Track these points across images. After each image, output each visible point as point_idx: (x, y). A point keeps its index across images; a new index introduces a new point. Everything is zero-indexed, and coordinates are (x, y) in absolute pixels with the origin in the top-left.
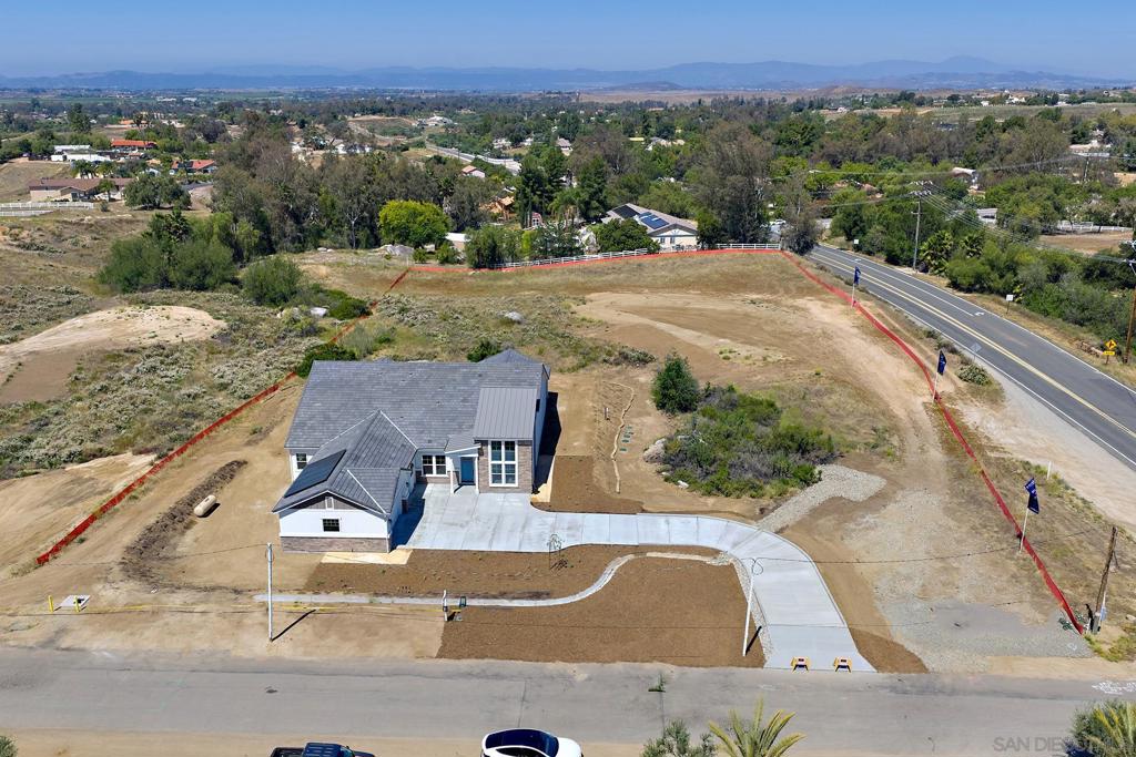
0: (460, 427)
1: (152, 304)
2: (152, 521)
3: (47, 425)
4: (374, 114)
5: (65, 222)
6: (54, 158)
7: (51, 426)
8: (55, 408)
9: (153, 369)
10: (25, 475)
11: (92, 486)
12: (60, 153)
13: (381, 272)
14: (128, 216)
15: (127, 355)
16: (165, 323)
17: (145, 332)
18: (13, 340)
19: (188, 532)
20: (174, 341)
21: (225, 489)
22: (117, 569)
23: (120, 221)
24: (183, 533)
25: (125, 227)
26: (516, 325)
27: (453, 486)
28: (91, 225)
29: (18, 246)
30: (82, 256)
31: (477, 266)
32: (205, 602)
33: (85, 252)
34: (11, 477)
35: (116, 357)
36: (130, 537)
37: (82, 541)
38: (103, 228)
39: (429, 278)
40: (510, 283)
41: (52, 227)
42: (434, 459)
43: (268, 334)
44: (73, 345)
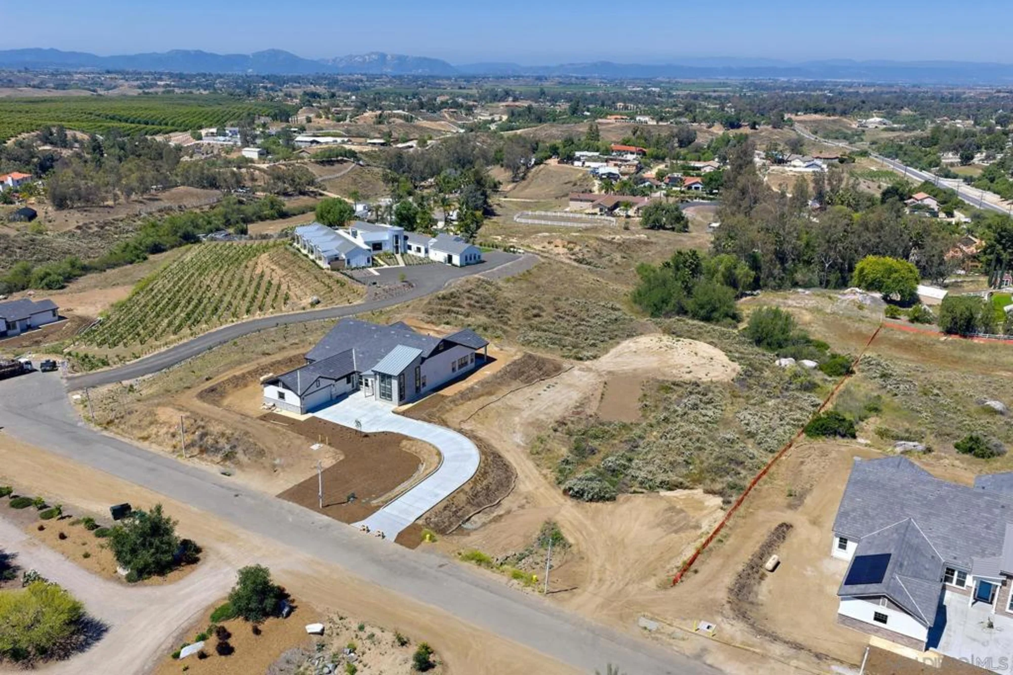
0: (983, 551)
1: (681, 336)
2: (740, 568)
3: (637, 447)
4: (816, 112)
5: (602, 240)
6: (576, 163)
7: (640, 449)
8: (637, 431)
9: (695, 407)
10: (635, 492)
11: (685, 518)
12: (579, 159)
13: (856, 325)
14: (643, 237)
15: (675, 388)
16: (695, 358)
17: (682, 366)
18: (595, 357)
19: (763, 582)
20: (706, 379)
21: (781, 548)
22: (727, 606)
23: (640, 242)
24: (759, 583)
25: (644, 248)
26: (998, 416)
27: (972, 600)
28: (620, 245)
29: (575, 260)
30: (617, 273)
31: (949, 332)
32: (797, 659)
33: (618, 269)
34: (627, 491)
35: (667, 389)
36: (728, 579)
37: (696, 572)
38: (628, 248)
39: (902, 338)
40: (984, 357)
41: (595, 244)
42: (956, 573)
43: (775, 384)
44: (635, 370)
